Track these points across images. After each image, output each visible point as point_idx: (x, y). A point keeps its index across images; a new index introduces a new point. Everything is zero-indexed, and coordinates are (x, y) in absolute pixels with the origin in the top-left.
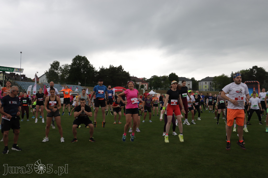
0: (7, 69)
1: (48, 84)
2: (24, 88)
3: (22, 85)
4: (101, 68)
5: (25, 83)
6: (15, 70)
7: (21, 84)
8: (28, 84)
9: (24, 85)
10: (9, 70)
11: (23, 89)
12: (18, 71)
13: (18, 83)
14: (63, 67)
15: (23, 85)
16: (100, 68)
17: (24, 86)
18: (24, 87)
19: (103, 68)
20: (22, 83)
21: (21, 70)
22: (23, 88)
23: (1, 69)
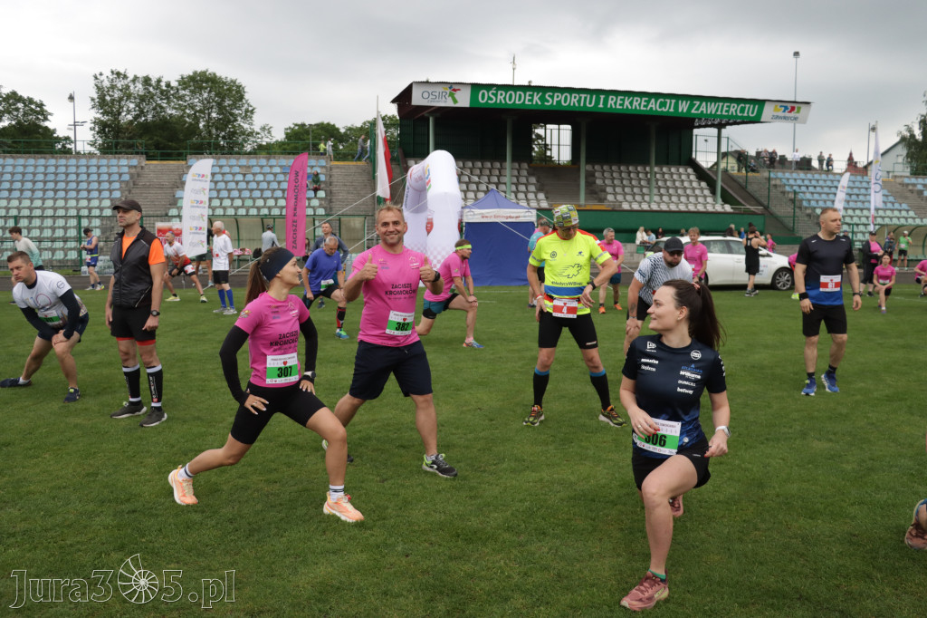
0: (729, 107)
1: (913, 180)
2: (813, 204)
3: (800, 186)
5: (818, 181)
6: (768, 111)
7: (799, 182)
8: (829, 183)
9: (811, 189)
10: (742, 110)
11: (806, 208)
12: (781, 114)
13: (784, 181)
15: (807, 187)
17: (812, 193)
18: (808, 196)
20: (803, 180)
21: (798, 112)
22: (805, 204)
23: (703, 109)
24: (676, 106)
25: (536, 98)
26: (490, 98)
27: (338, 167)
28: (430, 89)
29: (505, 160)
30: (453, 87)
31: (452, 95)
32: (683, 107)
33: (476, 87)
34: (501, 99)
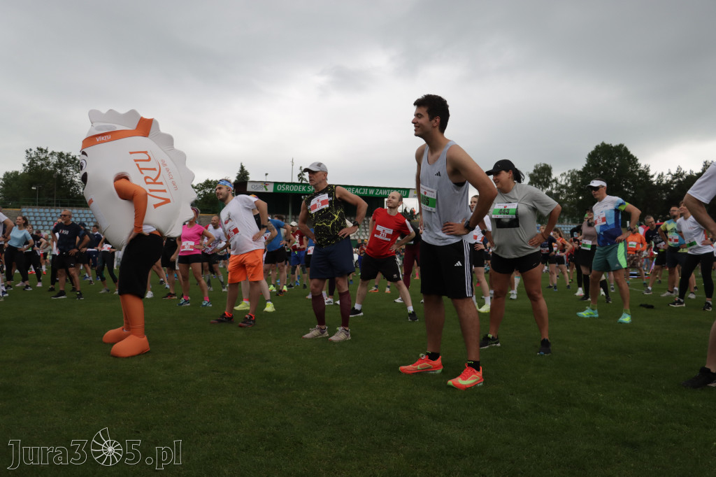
4: (674, 172)
6: (411, 193)
14: (564, 178)
16: (670, 173)
19: (682, 172)
23: (381, 192)
24: (368, 191)
25: (303, 188)
26: (282, 188)
27: (203, 217)
28: (255, 184)
29: (288, 214)
30: (266, 183)
31: (265, 187)
32: (371, 192)
33: (276, 184)
34: (287, 188)
